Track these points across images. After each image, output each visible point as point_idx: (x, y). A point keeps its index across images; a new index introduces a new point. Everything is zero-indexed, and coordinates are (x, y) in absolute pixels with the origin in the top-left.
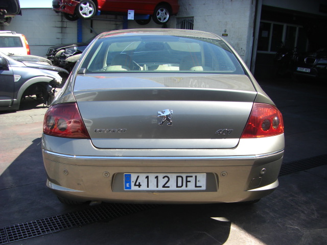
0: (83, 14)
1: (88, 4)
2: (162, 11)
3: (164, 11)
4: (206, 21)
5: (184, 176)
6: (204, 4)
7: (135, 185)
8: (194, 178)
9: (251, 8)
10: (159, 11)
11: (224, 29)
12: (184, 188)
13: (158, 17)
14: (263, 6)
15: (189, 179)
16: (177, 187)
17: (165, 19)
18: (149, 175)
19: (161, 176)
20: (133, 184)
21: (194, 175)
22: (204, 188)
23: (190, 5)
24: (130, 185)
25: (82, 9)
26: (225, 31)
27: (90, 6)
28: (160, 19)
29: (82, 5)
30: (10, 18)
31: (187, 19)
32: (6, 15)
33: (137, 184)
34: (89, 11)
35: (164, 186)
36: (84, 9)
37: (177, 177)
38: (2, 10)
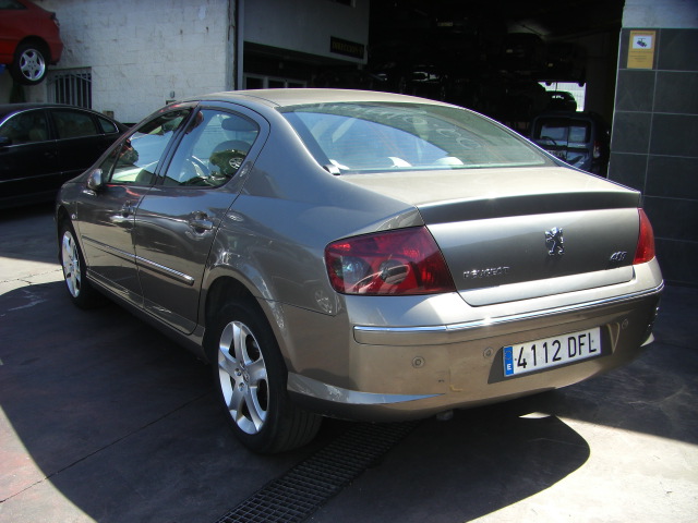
2: (30, 55)
3: (35, 56)
4: (123, 76)
5: (576, 335)
6: (115, 40)
7: (519, 365)
8: (587, 337)
9: (228, 47)
10: (24, 56)
11: (168, 92)
12: (577, 357)
13: (22, 68)
14: (246, 44)
15: (582, 340)
16: (570, 356)
17: (37, 72)
18: (536, 343)
19: (550, 341)
20: (515, 363)
21: (586, 332)
22: (598, 352)
23: (78, 42)
24: (512, 367)
26: (173, 95)
28: (27, 73)
31: (73, 72)
33: (522, 362)
35: (555, 359)
37: (569, 339)
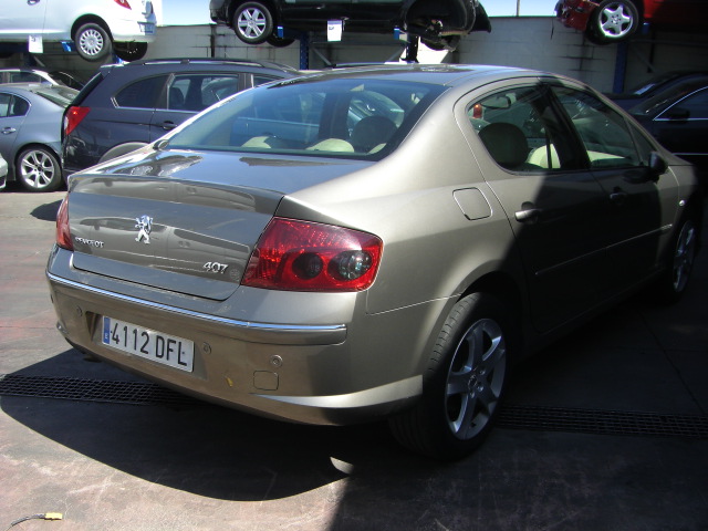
0: (607, 30)
1: (620, 9)
5: (166, 338)
8: (178, 345)
12: (164, 360)
15: (172, 346)
16: (156, 355)
18: (128, 326)
20: (111, 335)
21: (178, 340)
22: (190, 368)
25: (605, 19)
27: (625, 13)
29: (608, 11)
30: (458, 37)
32: (442, 31)
33: (115, 337)
34: (621, 23)
35: (142, 350)
36: (610, 19)
37: (158, 338)
38: (434, 22)
